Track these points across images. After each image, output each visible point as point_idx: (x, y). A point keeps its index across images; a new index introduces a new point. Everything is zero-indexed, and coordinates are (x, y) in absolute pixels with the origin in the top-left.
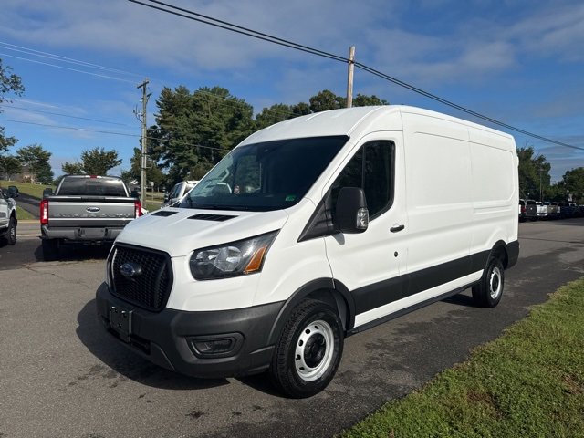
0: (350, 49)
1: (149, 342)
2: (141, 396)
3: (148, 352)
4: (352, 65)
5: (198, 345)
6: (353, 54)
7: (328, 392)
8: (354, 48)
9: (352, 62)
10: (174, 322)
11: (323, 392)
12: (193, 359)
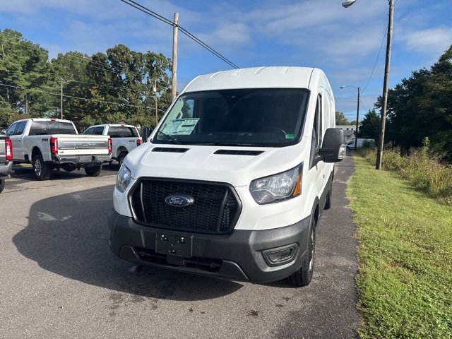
1: (220, 261)
2: (191, 310)
3: (216, 269)
4: (177, 28)
5: (271, 256)
6: (177, 19)
8: (177, 14)
9: (177, 26)
10: (251, 240)
12: (268, 269)
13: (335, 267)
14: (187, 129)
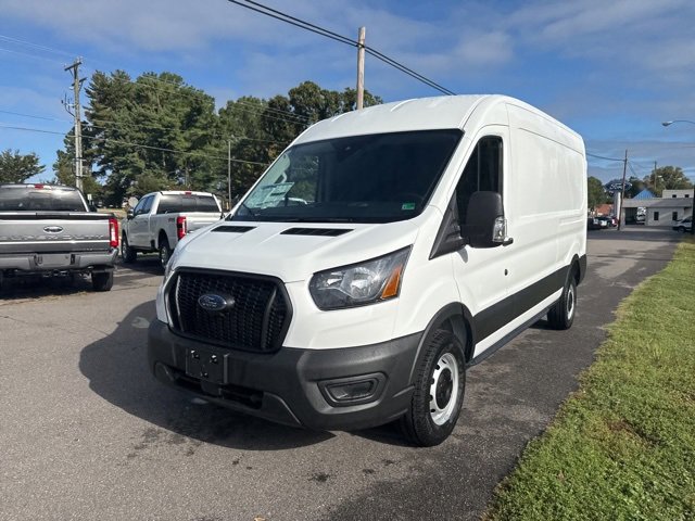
0: (360, 29)
1: (260, 393)
2: (235, 463)
3: (257, 405)
4: (363, 50)
5: (333, 390)
6: (363, 36)
7: (457, 436)
8: (364, 29)
9: (363, 46)
10: (301, 363)
11: (451, 437)
12: (328, 409)
13: (508, 421)
14: (275, 198)
